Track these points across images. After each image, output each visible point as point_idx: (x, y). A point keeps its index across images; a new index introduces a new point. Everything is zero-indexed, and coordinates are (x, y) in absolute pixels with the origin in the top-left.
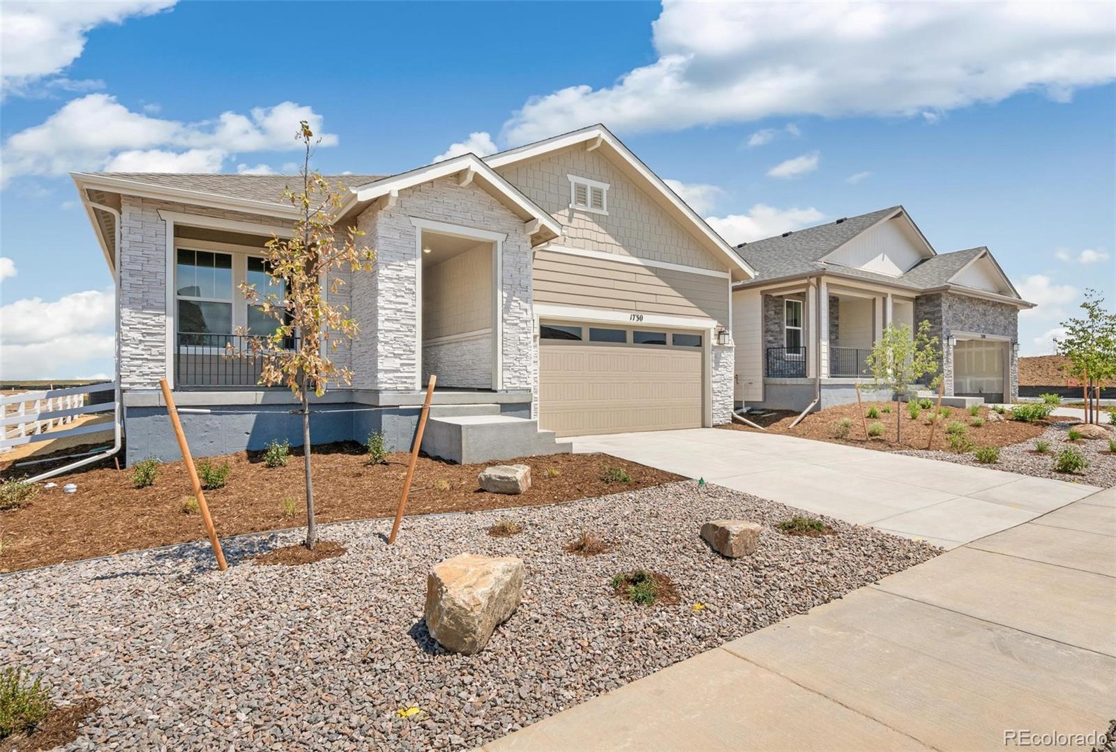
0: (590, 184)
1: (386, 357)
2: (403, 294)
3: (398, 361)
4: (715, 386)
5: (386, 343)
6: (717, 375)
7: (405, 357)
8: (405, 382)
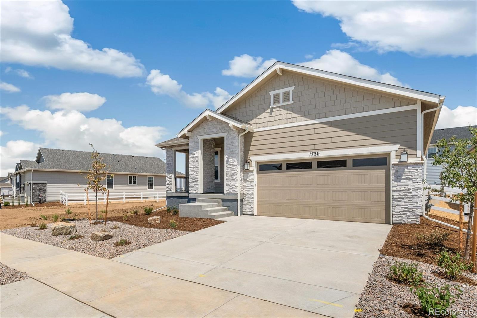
0: (281, 91)
1: (191, 182)
2: (195, 162)
3: (194, 184)
4: (395, 194)
5: (191, 178)
6: (398, 185)
7: (195, 182)
8: (195, 191)
